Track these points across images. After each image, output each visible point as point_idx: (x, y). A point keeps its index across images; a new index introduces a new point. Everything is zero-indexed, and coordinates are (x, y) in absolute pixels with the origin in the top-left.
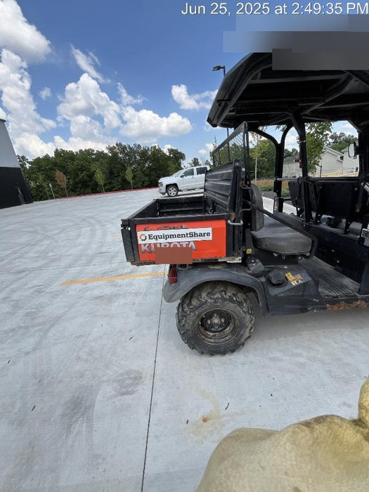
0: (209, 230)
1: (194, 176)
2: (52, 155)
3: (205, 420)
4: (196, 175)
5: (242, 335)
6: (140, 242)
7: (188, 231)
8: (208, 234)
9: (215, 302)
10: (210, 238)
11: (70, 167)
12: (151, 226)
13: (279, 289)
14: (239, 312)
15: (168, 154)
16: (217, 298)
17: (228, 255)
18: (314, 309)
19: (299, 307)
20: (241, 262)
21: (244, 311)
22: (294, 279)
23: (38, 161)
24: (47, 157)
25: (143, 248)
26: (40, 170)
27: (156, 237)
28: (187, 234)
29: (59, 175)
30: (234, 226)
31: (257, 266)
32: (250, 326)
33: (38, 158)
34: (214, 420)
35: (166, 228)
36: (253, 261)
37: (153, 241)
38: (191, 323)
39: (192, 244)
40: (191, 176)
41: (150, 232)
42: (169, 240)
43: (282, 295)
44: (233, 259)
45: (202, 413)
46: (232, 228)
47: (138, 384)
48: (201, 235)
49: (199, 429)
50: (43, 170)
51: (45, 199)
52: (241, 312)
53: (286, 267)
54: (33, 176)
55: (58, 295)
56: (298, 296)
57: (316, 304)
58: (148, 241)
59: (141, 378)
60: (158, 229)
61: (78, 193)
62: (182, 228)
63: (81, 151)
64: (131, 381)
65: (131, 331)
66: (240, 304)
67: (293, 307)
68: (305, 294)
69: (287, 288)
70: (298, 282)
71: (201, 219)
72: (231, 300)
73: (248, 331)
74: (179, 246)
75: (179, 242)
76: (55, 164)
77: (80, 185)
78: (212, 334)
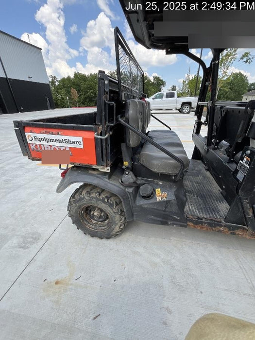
0: (80, 139)
1: (163, 99)
2: (72, 76)
3: (57, 283)
4: (164, 99)
5: (113, 229)
6: (29, 142)
7: (64, 137)
8: (80, 143)
9: (90, 200)
10: (82, 146)
11: (83, 86)
12: (35, 129)
13: (146, 201)
14: (110, 211)
15: (152, 81)
16: (93, 197)
17: (98, 164)
18: (173, 224)
19: (161, 219)
20: (109, 171)
21: (114, 212)
22: (160, 195)
23: (63, 80)
24: (69, 78)
25: (32, 147)
26: (64, 87)
27: (40, 140)
28: (62, 140)
29: (74, 91)
30: (101, 139)
31: (129, 177)
32: (119, 224)
33: (64, 79)
34: (62, 285)
35: (46, 133)
36: (127, 173)
37: (38, 142)
38: (74, 211)
39: (68, 149)
40: (160, 99)
41: (35, 135)
42: (50, 143)
43: (146, 206)
44: (103, 168)
45: (58, 277)
46: (99, 140)
47: (34, 243)
48: (74, 143)
49: (48, 289)
50: (66, 87)
51: (65, 108)
52: (112, 211)
53: (161, 183)
54: (59, 91)
55: (29, 171)
56: (160, 210)
57: (176, 220)
58: (34, 142)
59: (39, 239)
60: (40, 133)
61: (86, 105)
62: (58, 134)
63: (91, 75)
64: (32, 240)
65: (54, 205)
66: (111, 205)
67: (155, 218)
68: (167, 210)
69: (151, 201)
70: (162, 198)
71: (73, 128)
72: (103, 201)
73: (117, 227)
74: (58, 149)
75: (58, 146)
76: (73, 83)
77: (88, 100)
78: (95, 222)
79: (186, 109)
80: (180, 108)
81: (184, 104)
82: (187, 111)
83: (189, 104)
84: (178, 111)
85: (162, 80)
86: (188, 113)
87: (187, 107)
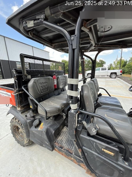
8: (10, 95)
10: (11, 97)
13: (34, 129)
15: (99, 62)
18: (46, 147)
19: (40, 142)
22: (41, 127)
43: (34, 132)
57: (47, 145)
68: (42, 137)
79: (114, 76)
80: (110, 75)
81: (112, 73)
82: (114, 77)
83: (116, 73)
84: (109, 77)
85: (104, 62)
86: (115, 78)
87: (114, 75)
